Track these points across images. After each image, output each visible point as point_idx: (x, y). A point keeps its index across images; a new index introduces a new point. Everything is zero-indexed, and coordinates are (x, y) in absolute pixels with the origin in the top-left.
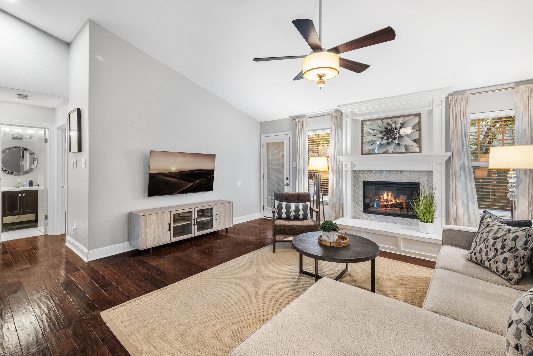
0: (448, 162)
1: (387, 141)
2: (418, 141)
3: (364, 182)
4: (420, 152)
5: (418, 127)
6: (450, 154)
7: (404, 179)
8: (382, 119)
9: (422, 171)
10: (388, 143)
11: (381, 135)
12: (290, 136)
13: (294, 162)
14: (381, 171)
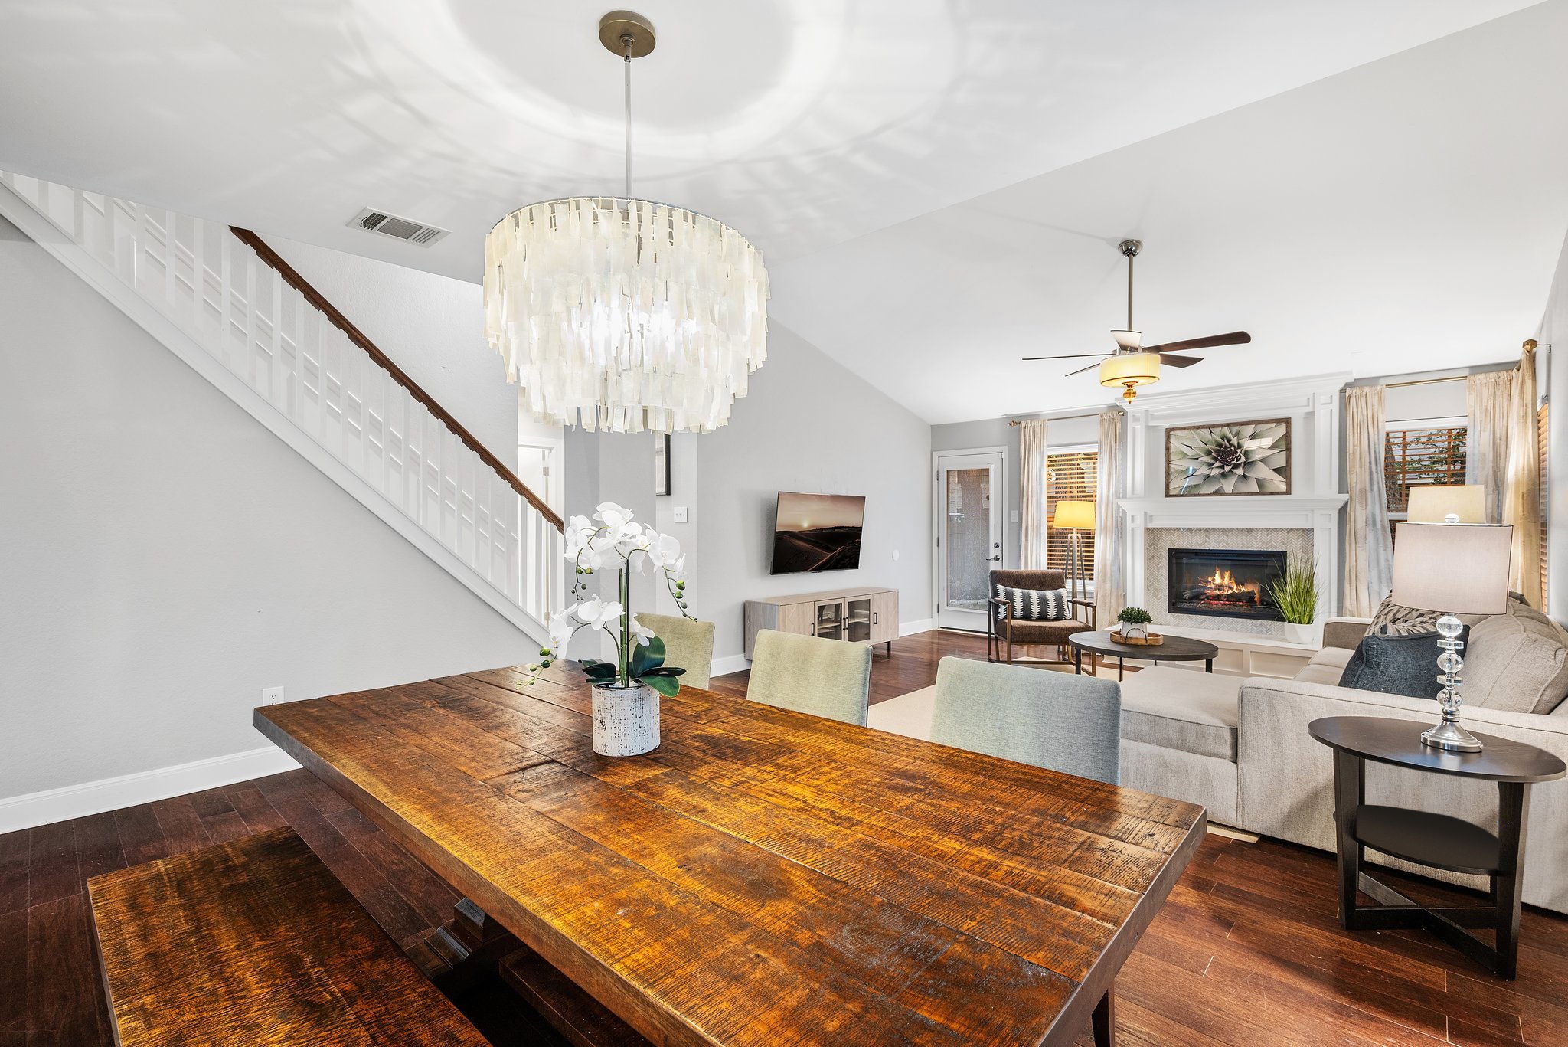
0: (1343, 511)
1: (1221, 471)
2: (1284, 471)
3: (1170, 550)
4: (1288, 492)
5: (1285, 444)
6: (1346, 497)
7: (1255, 545)
8: (1210, 427)
9: (1292, 529)
10: (1223, 475)
11: (1208, 459)
12: (1005, 456)
13: (1012, 512)
14: (1207, 530)
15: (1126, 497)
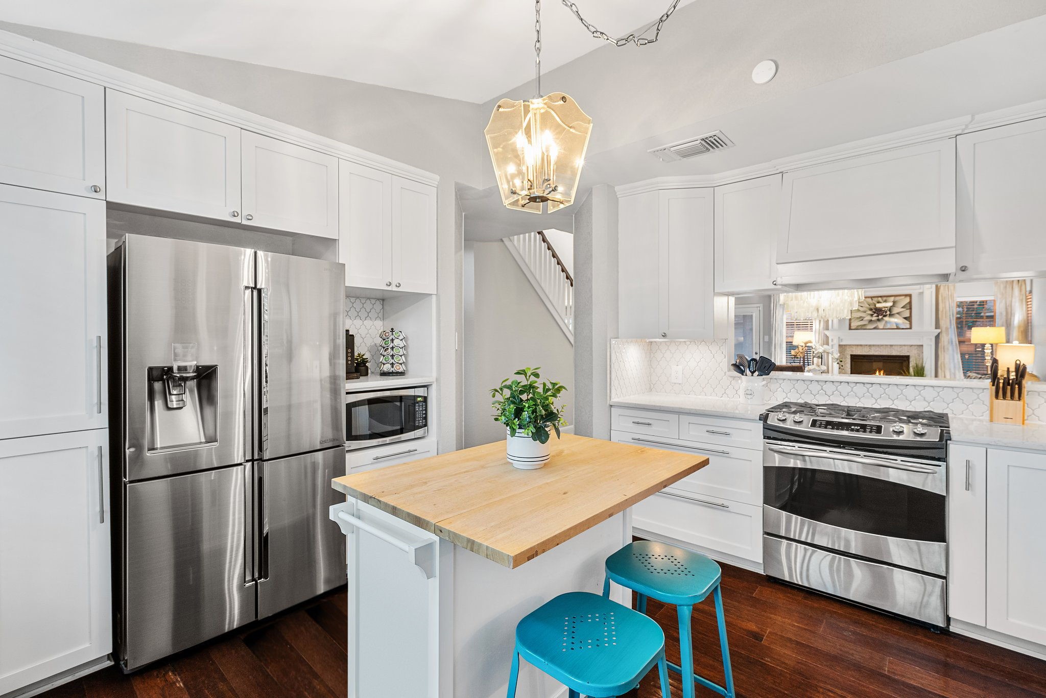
0: (937, 337)
1: (877, 318)
2: (909, 319)
3: (851, 355)
4: (910, 328)
5: (909, 306)
6: (939, 331)
7: (894, 353)
8: (872, 298)
9: (912, 345)
10: (878, 320)
11: (871, 312)
12: (761, 309)
13: (765, 337)
14: (870, 346)
15: (828, 330)
